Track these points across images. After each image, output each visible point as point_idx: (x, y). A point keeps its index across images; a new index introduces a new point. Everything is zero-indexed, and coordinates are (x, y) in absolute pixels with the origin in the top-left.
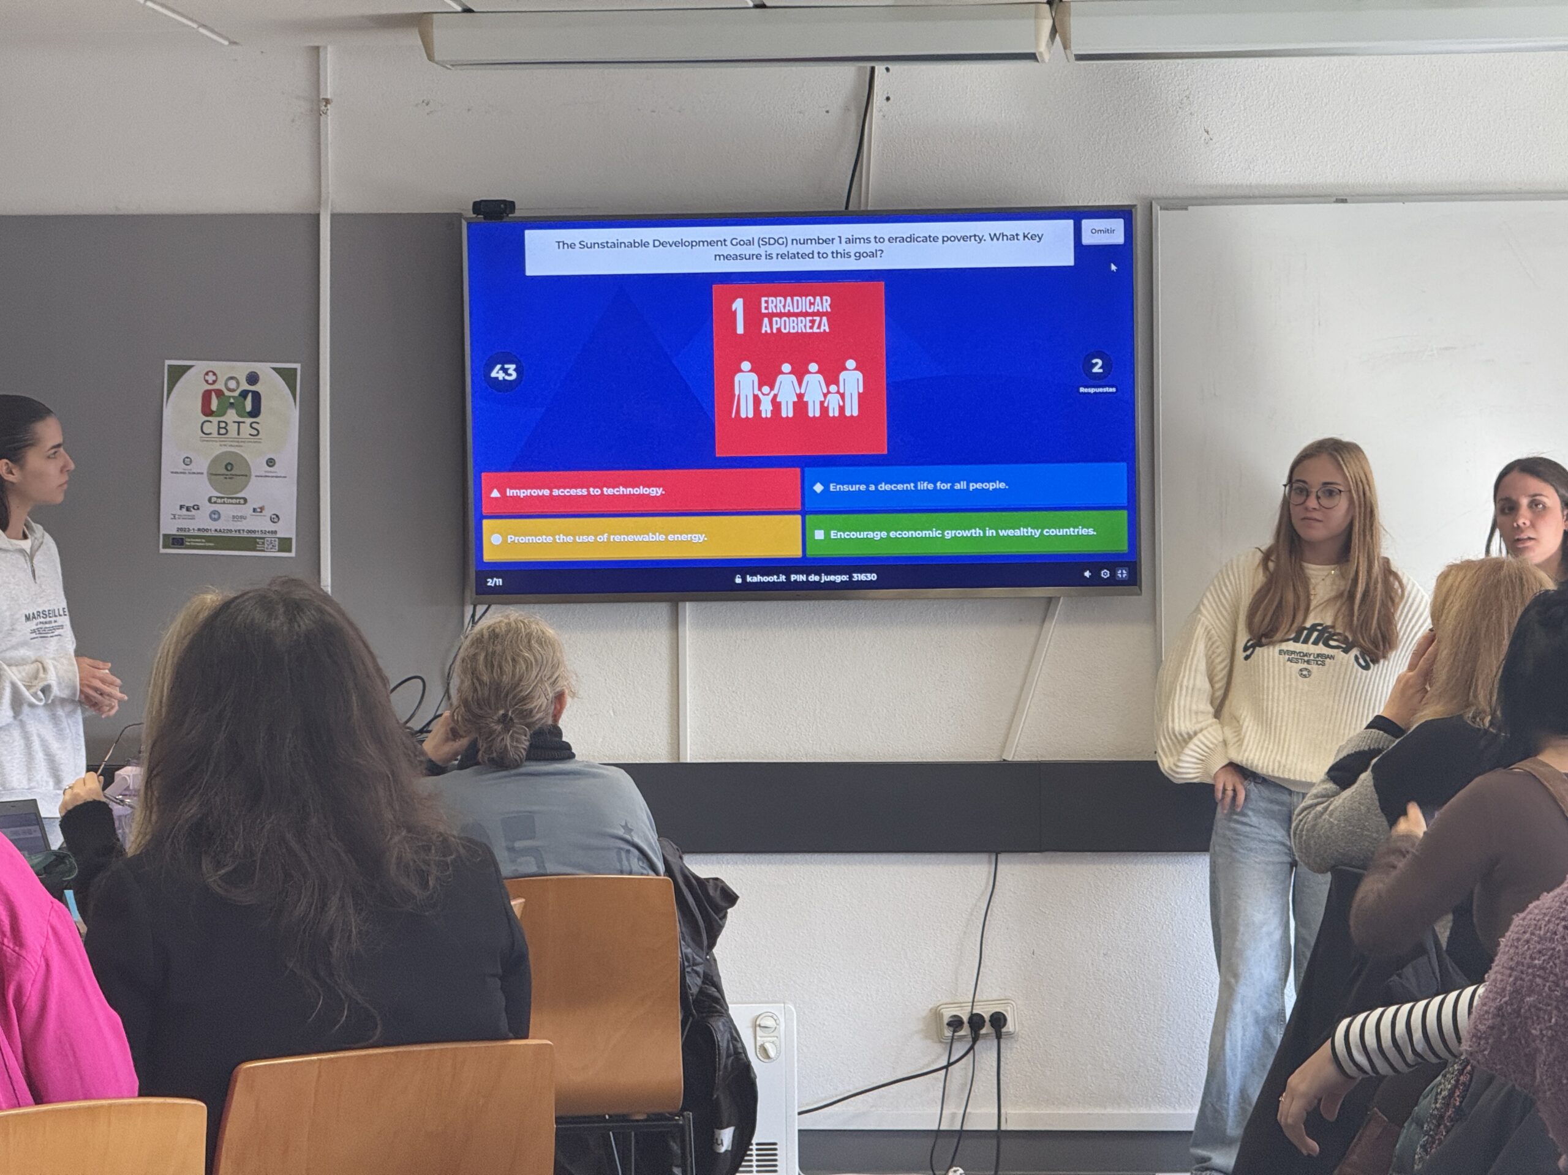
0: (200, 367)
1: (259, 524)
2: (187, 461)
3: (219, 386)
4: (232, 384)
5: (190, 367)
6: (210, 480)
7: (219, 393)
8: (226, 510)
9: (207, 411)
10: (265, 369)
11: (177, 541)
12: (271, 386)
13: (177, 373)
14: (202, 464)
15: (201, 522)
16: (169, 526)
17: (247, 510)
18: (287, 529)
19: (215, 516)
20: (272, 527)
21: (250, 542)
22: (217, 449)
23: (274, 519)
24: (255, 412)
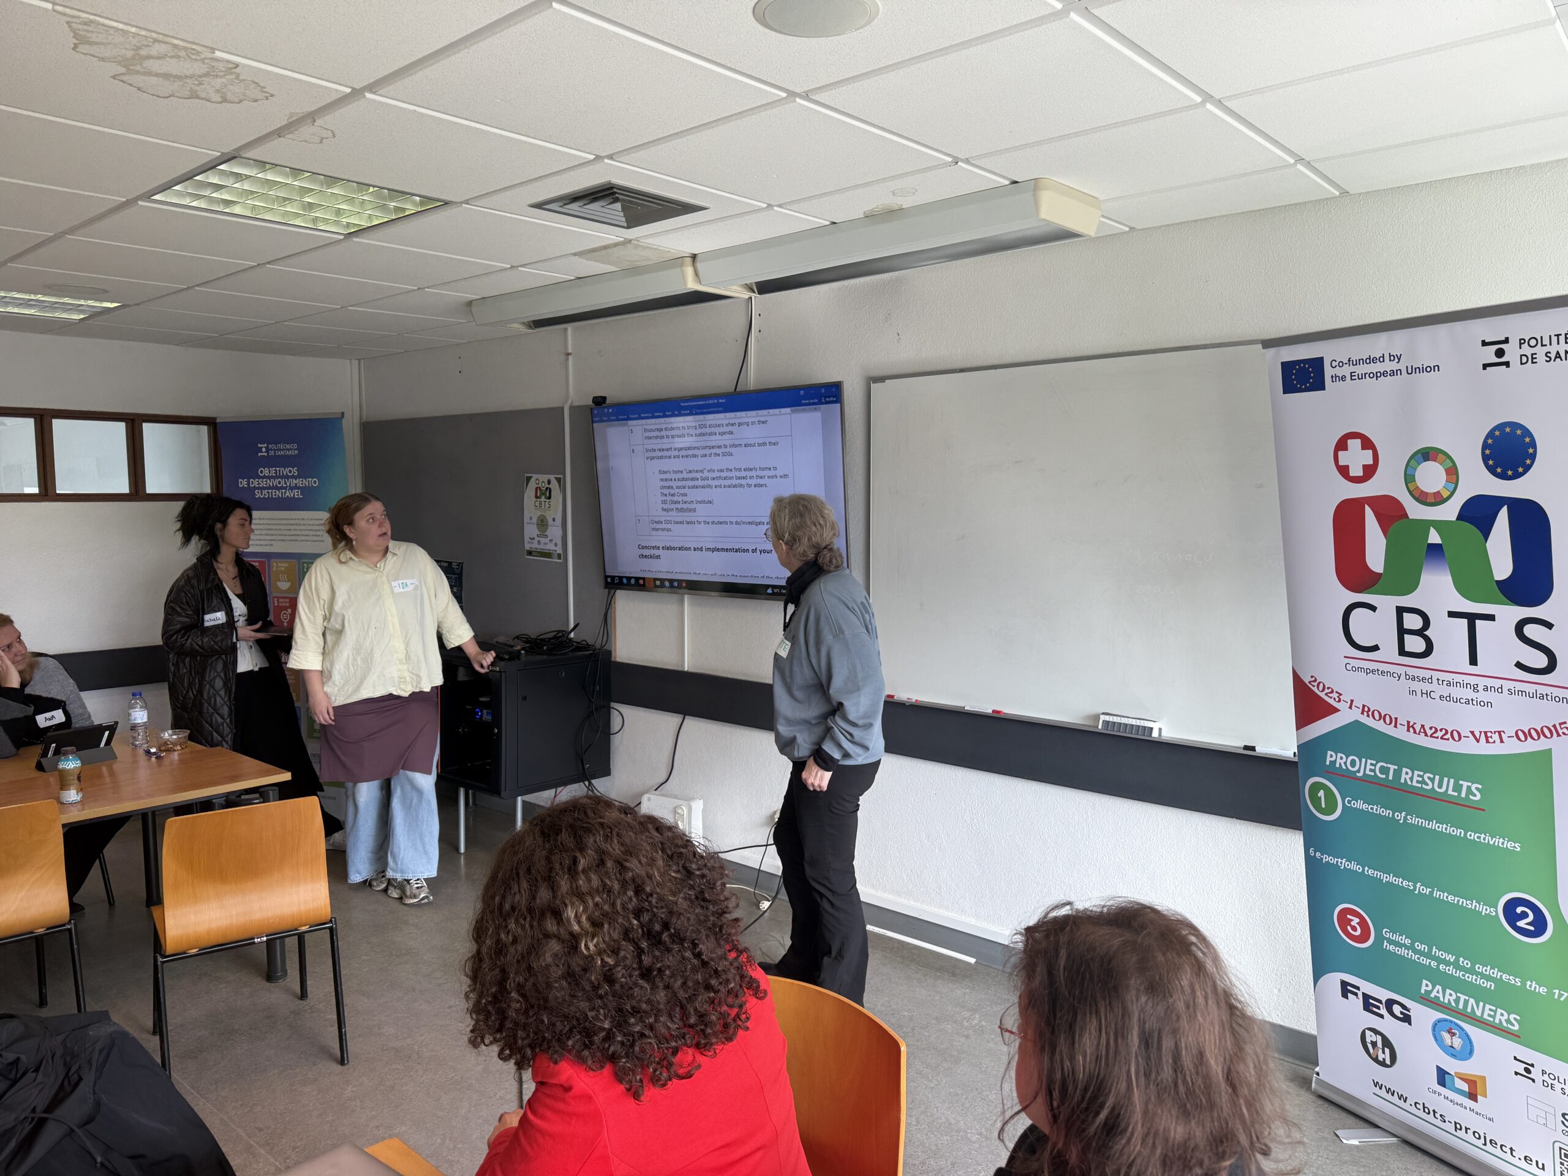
0: (535, 476)
1: (550, 547)
2: (531, 518)
3: (539, 485)
4: (543, 485)
5: (531, 477)
6: (538, 528)
7: (540, 488)
8: (543, 540)
9: (537, 497)
10: (552, 477)
11: (530, 553)
12: (554, 485)
13: (529, 479)
14: (535, 520)
15: (535, 546)
16: (527, 547)
17: (547, 540)
18: (559, 550)
19: (539, 543)
20: (555, 548)
21: (548, 555)
22: (539, 513)
23: (556, 545)
24: (549, 498)
